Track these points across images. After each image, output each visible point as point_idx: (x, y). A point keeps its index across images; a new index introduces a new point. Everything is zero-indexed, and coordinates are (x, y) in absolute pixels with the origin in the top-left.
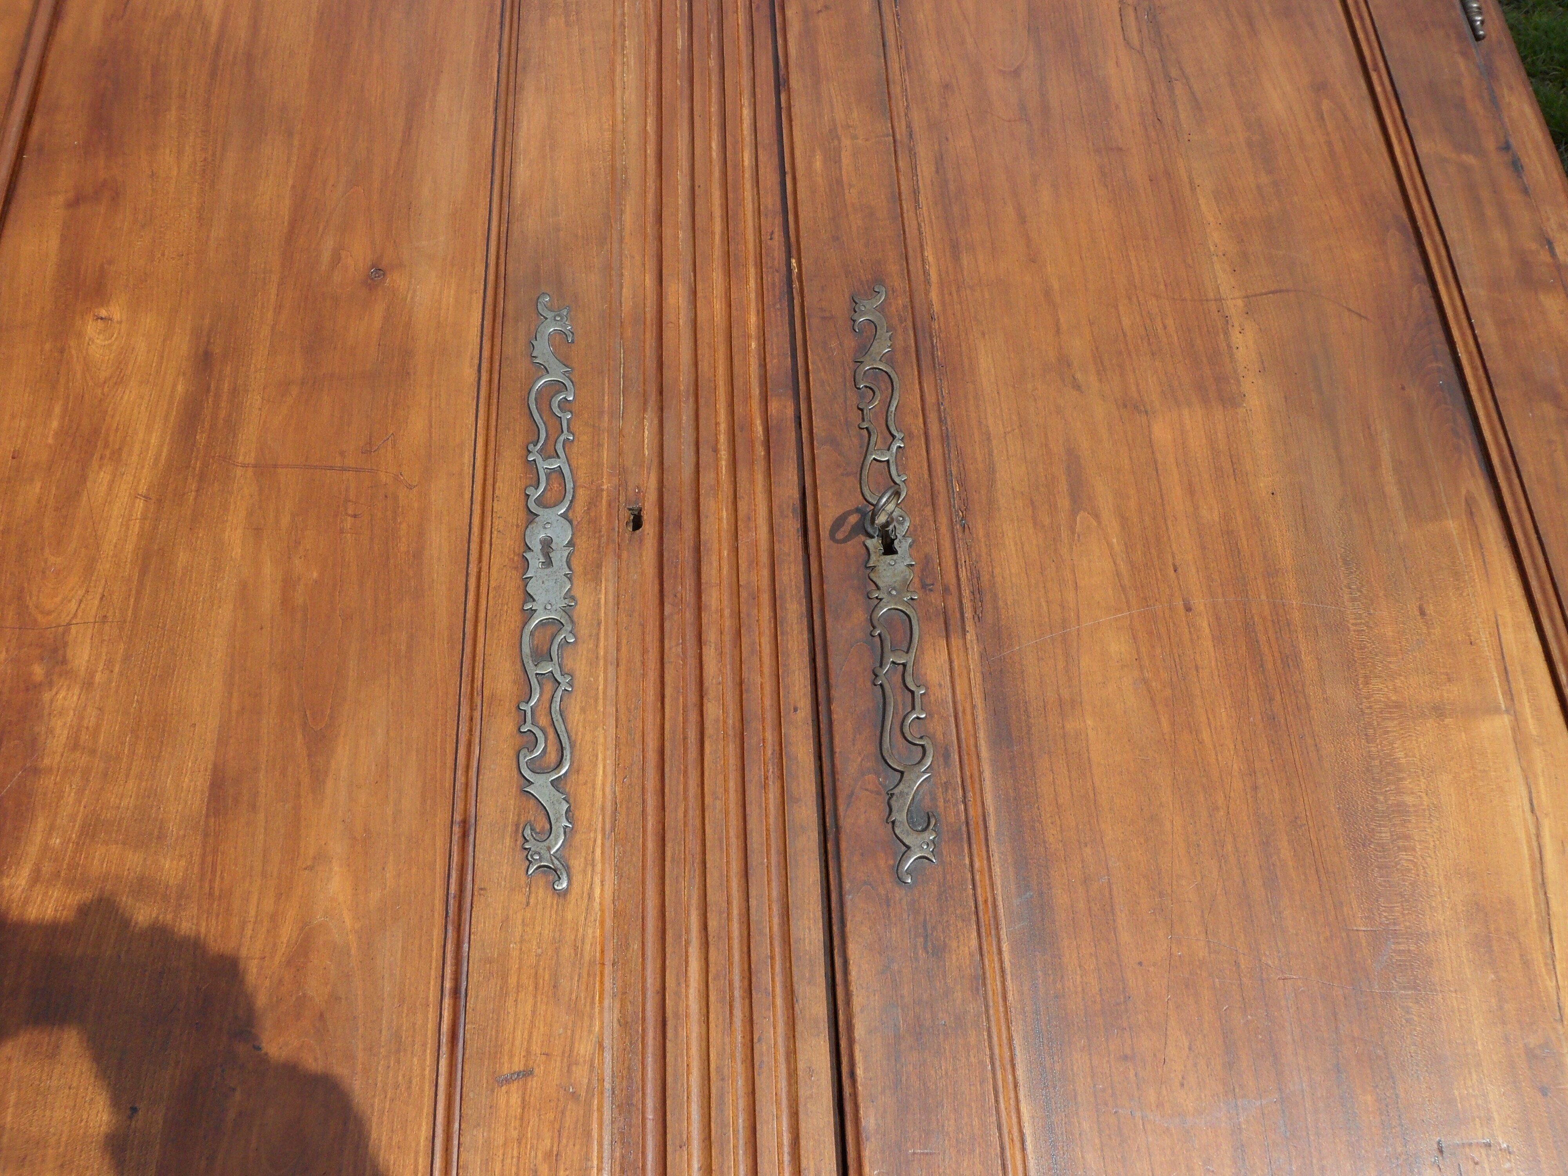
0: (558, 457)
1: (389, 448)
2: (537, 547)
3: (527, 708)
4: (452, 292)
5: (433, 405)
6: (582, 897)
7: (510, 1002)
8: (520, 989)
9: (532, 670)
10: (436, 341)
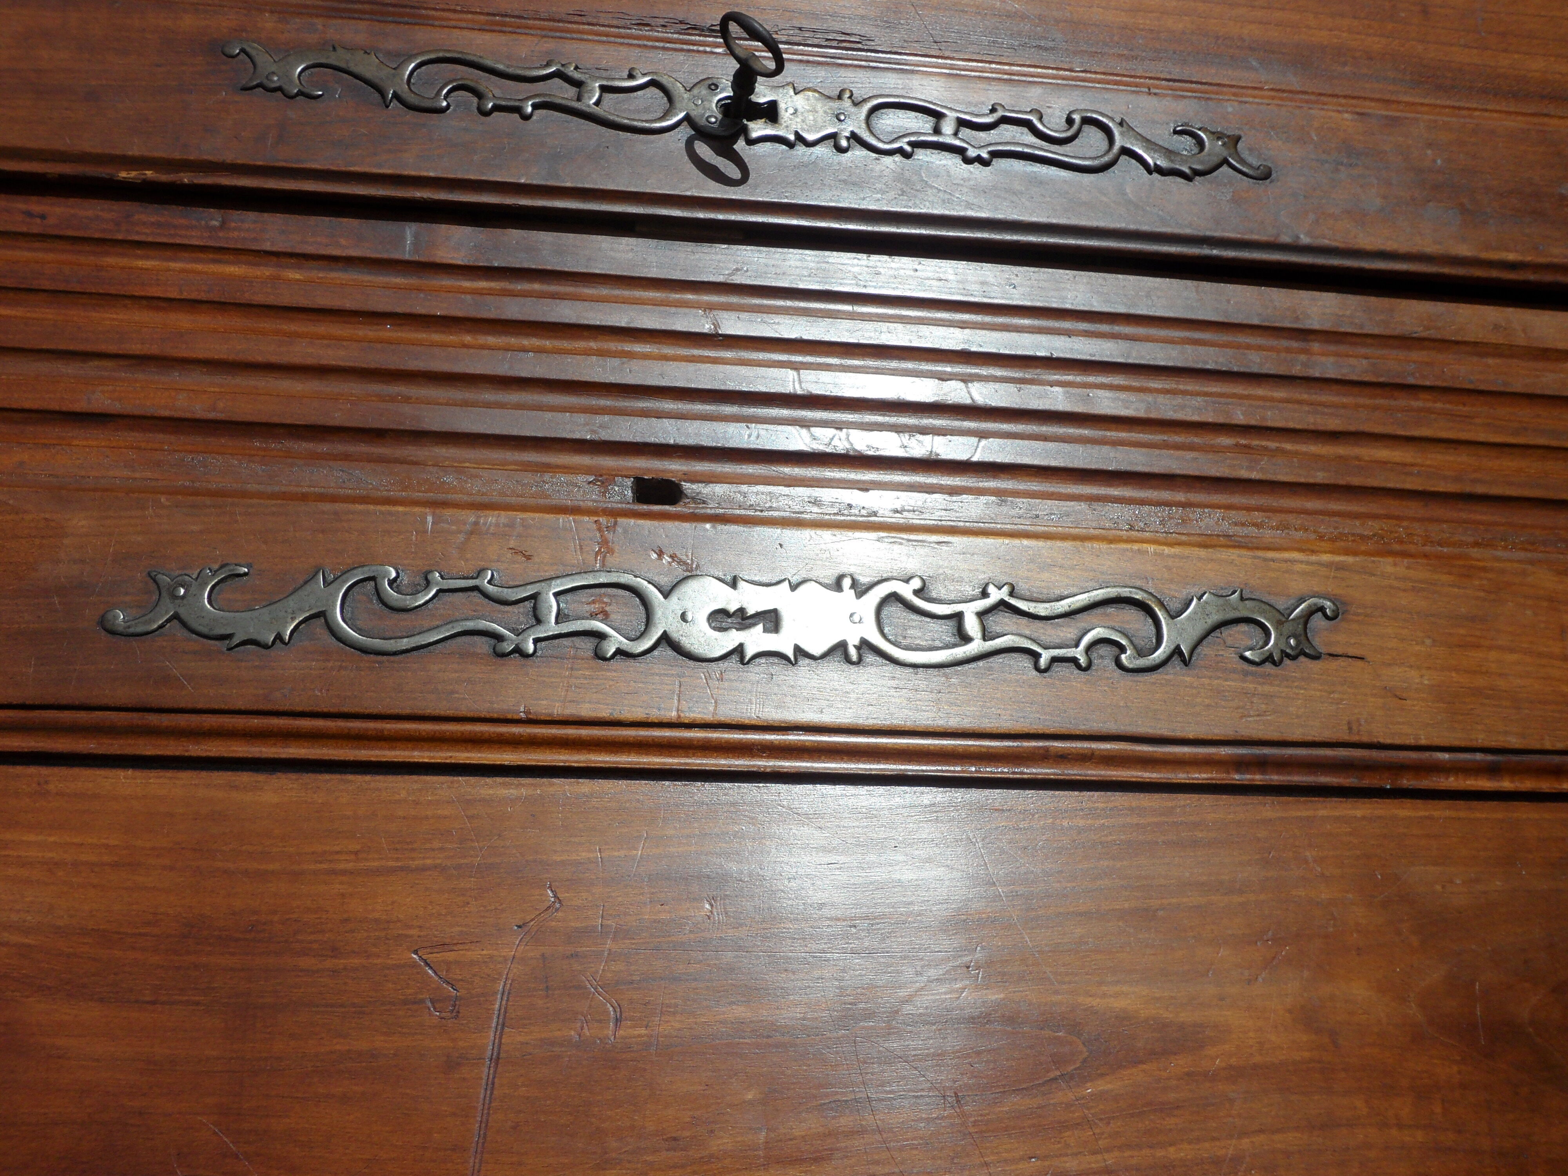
0: (534, 597)
1: (451, 956)
2: (731, 639)
3: (1045, 657)
4: (32, 837)
5: (350, 866)
6: (1343, 579)
7: (1501, 683)
8: (1484, 669)
9: (976, 646)
10: (172, 868)
